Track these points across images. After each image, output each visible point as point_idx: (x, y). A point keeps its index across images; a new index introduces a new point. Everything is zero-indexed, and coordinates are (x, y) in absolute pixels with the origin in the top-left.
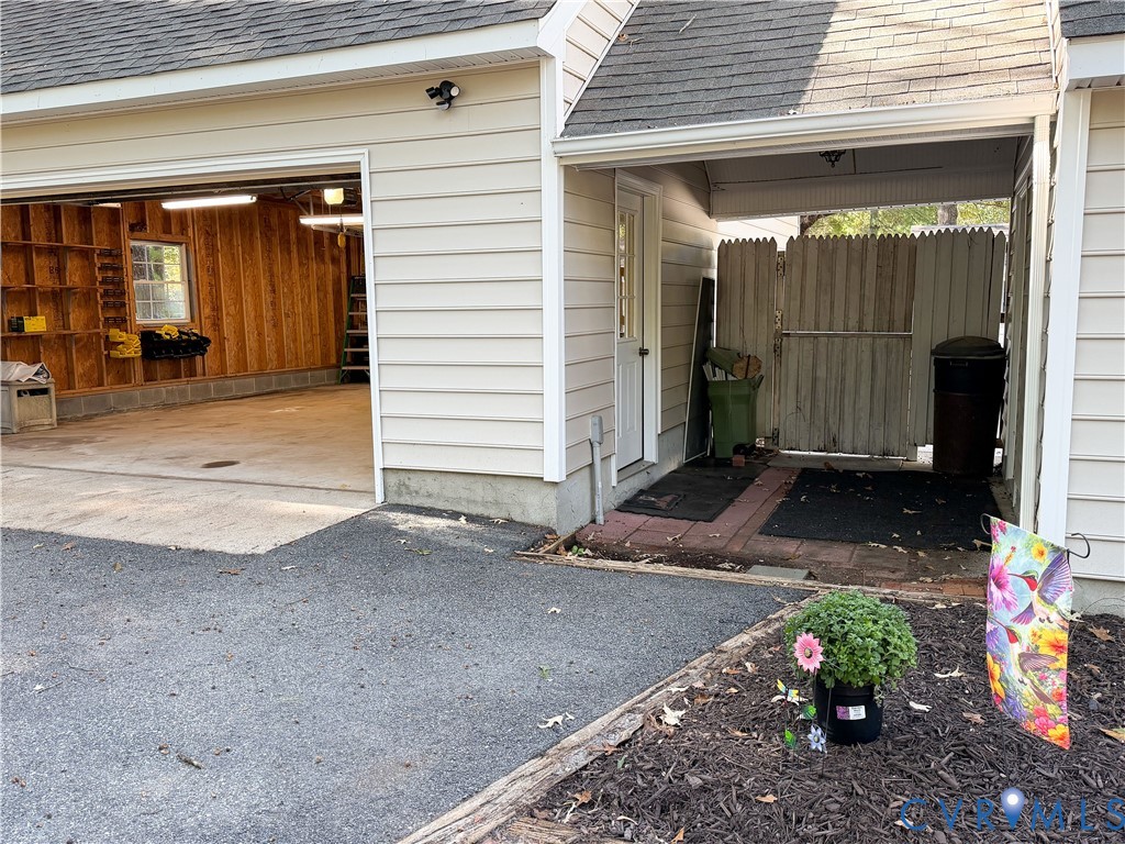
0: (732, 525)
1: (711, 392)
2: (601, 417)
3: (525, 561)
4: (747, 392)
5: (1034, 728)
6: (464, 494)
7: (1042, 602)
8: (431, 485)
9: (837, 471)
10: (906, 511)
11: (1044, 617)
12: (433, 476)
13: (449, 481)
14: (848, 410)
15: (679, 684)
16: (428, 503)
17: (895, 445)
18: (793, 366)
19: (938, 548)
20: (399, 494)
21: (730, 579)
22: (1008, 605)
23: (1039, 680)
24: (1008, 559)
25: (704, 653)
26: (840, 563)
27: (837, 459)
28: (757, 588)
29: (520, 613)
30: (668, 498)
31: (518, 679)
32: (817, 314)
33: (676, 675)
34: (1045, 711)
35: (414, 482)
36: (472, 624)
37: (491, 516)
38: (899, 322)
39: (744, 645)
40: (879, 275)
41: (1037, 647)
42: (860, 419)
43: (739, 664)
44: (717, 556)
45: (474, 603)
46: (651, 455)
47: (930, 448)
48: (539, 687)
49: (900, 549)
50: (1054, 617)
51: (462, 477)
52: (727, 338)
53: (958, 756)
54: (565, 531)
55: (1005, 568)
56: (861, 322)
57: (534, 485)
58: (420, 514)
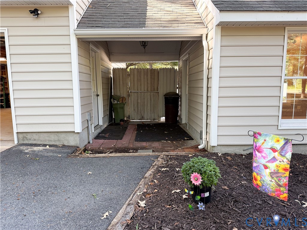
0: (127, 140)
1: (114, 106)
2: (90, 112)
3: (73, 158)
4: (123, 106)
5: (274, 195)
6: (47, 138)
7: (281, 156)
8: (35, 136)
9: (145, 124)
10: (165, 132)
11: (281, 160)
12: (36, 134)
13: (42, 135)
14: (146, 110)
15: (138, 191)
16: (34, 142)
17: (156, 117)
18: (132, 99)
19: (177, 141)
20: (23, 140)
21: (136, 155)
22: (264, 158)
23: (278, 180)
24: (263, 143)
25: (141, 179)
26: (158, 147)
27: (144, 121)
28: (145, 156)
29: (78, 176)
30: (108, 134)
31: (86, 200)
32: (138, 87)
33: (137, 189)
34: (280, 190)
35: (29, 136)
36: (62, 182)
37: (57, 144)
38: (156, 89)
39: (151, 175)
40: (151, 78)
41: (278, 170)
42: (148, 112)
43: (152, 181)
44: (127, 149)
45: (61, 175)
46: (101, 123)
47: (164, 118)
48: (95, 202)
49: (169, 142)
50: (285, 160)
51: (46, 133)
52: (116, 93)
53: (234, 202)
54: (82, 147)
55: (261, 146)
56: (147, 89)
57: (72, 134)
58: (32, 146)
